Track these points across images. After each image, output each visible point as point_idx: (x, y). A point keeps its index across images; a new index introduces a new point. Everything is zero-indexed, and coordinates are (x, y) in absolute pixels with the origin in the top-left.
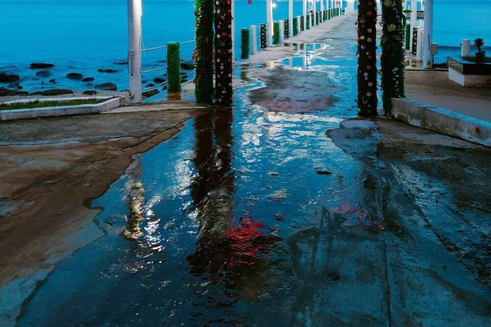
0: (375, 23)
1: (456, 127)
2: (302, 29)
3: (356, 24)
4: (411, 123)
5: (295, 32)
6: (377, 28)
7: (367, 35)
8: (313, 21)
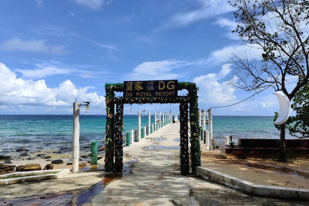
0: (188, 132)
1: (223, 180)
2: (154, 130)
3: (179, 132)
4: (204, 178)
5: (151, 132)
6: (188, 134)
7: (184, 138)
8: (159, 126)
